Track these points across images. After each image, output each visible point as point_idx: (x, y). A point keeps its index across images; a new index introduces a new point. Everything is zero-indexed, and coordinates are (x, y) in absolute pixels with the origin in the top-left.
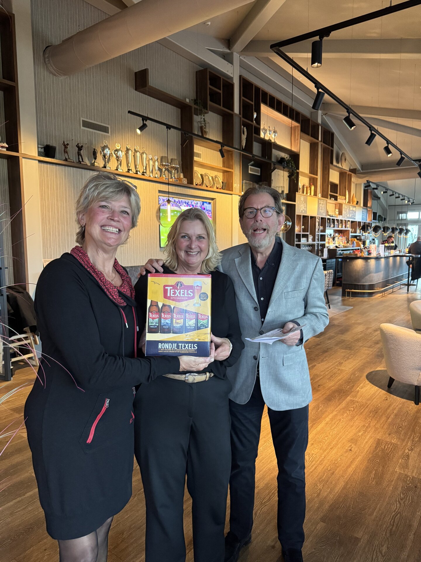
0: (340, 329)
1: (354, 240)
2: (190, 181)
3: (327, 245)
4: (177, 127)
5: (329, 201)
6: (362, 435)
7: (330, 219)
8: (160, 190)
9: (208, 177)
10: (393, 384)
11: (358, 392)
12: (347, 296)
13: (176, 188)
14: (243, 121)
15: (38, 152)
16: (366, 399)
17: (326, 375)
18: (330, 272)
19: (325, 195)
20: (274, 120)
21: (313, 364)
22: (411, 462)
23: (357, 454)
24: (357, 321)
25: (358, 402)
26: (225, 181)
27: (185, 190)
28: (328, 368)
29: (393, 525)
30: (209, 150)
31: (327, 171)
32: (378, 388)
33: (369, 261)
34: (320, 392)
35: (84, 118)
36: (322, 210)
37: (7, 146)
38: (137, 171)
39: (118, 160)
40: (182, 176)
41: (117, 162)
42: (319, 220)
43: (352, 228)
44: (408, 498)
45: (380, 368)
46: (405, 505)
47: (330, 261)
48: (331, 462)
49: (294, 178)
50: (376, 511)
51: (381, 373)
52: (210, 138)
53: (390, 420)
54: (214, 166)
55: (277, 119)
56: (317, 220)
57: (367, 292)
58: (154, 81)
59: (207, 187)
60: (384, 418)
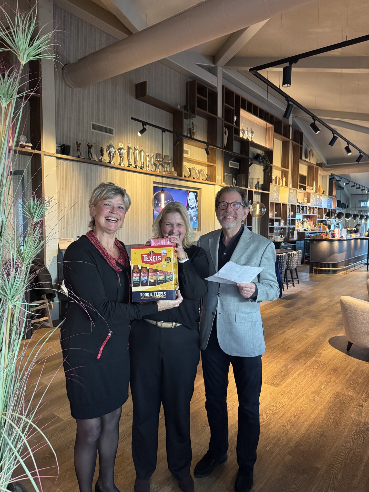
0: (308, 300)
1: (321, 224)
2: (180, 174)
3: (297, 228)
4: (170, 130)
5: (298, 190)
6: (324, 388)
7: (300, 206)
8: (154, 181)
9: (195, 170)
10: (351, 348)
11: (321, 353)
12: (314, 273)
13: (168, 180)
14: (225, 123)
15: (57, 150)
16: (328, 359)
17: (295, 339)
18: (299, 252)
19: (294, 186)
20: (252, 123)
21: (284, 330)
22: (364, 411)
23: (319, 403)
24: (322, 294)
25: (321, 362)
26: (209, 174)
27: (176, 181)
28: (296, 333)
29: (348, 458)
30: (196, 148)
31: (297, 165)
32: (339, 351)
33: (333, 242)
34: (289, 353)
35: (94, 122)
36: (292, 198)
37: (32, 146)
38: (136, 166)
39: (121, 157)
40: (173, 169)
41: (120, 158)
42: (290, 206)
43: (318, 214)
44: (361, 438)
45: (342, 334)
46: (358, 444)
47: (300, 243)
48: (297, 409)
49: (268, 171)
50: (333, 448)
51: (341, 338)
52: (198, 138)
53: (347, 377)
54: (200, 161)
55: (254, 121)
56: (288, 207)
57: (331, 270)
58: (151, 91)
59: (194, 178)
60: (342, 375)
